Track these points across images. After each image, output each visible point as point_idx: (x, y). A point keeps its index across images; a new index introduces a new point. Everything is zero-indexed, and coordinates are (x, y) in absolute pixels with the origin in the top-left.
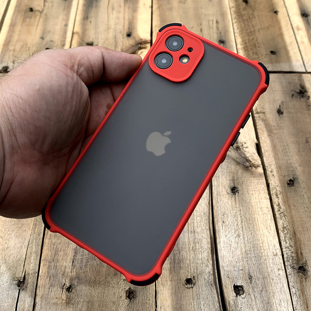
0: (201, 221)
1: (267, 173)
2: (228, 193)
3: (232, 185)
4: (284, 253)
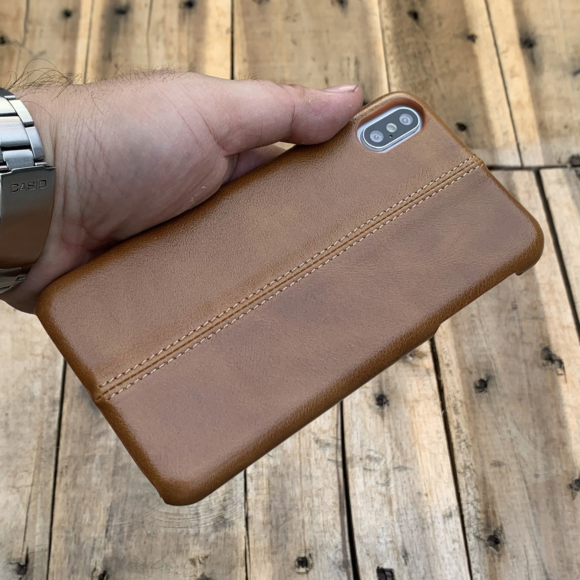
1: (441, 367)
2: (370, 407)
3: (378, 392)
4: (465, 513)
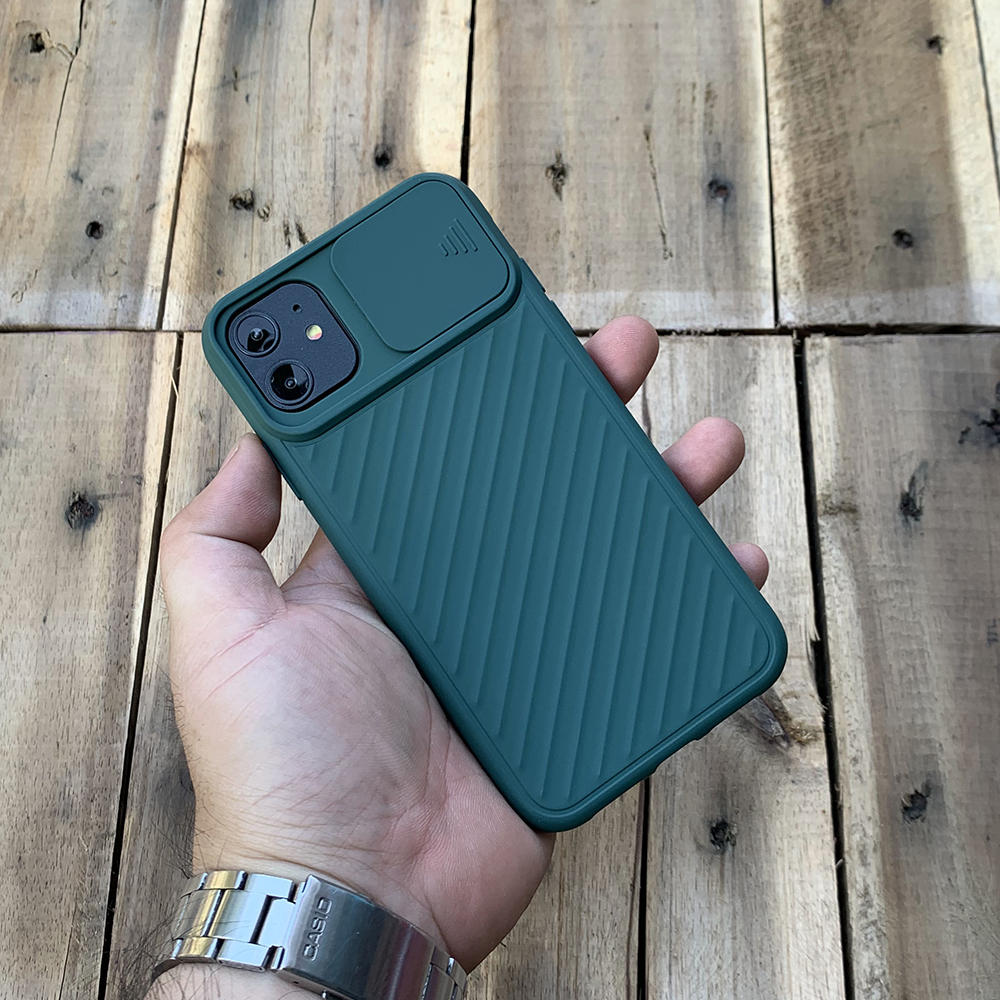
0: (603, 951)
1: (841, 763)
2: (699, 847)
3: (717, 815)
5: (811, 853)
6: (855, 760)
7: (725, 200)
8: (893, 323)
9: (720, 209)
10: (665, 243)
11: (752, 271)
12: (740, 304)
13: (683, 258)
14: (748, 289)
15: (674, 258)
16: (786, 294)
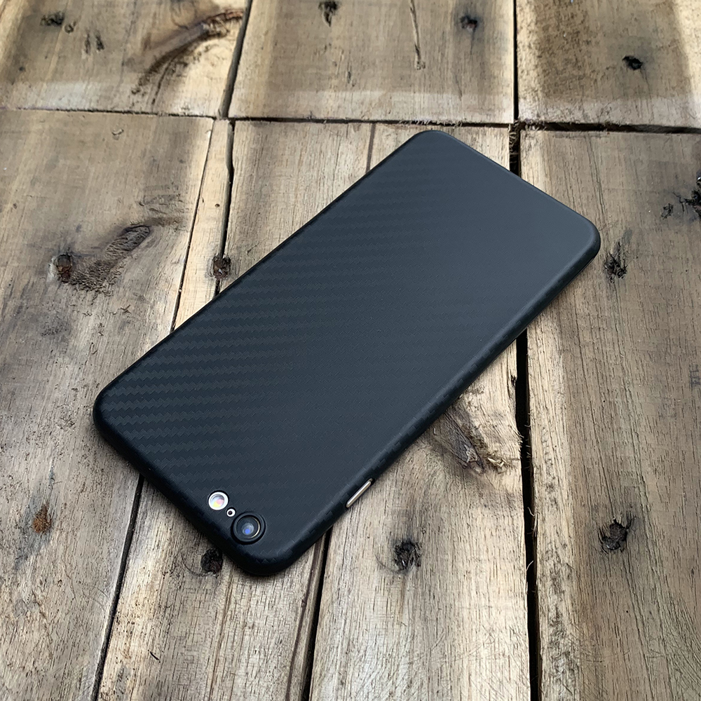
5: (500, 577)
6: (551, 487)
7: (474, 30)
8: (623, 124)
9: (469, 36)
10: (419, 58)
11: (496, 80)
12: (484, 104)
13: (434, 69)
14: (490, 94)
15: (426, 70)
16: (525, 98)
